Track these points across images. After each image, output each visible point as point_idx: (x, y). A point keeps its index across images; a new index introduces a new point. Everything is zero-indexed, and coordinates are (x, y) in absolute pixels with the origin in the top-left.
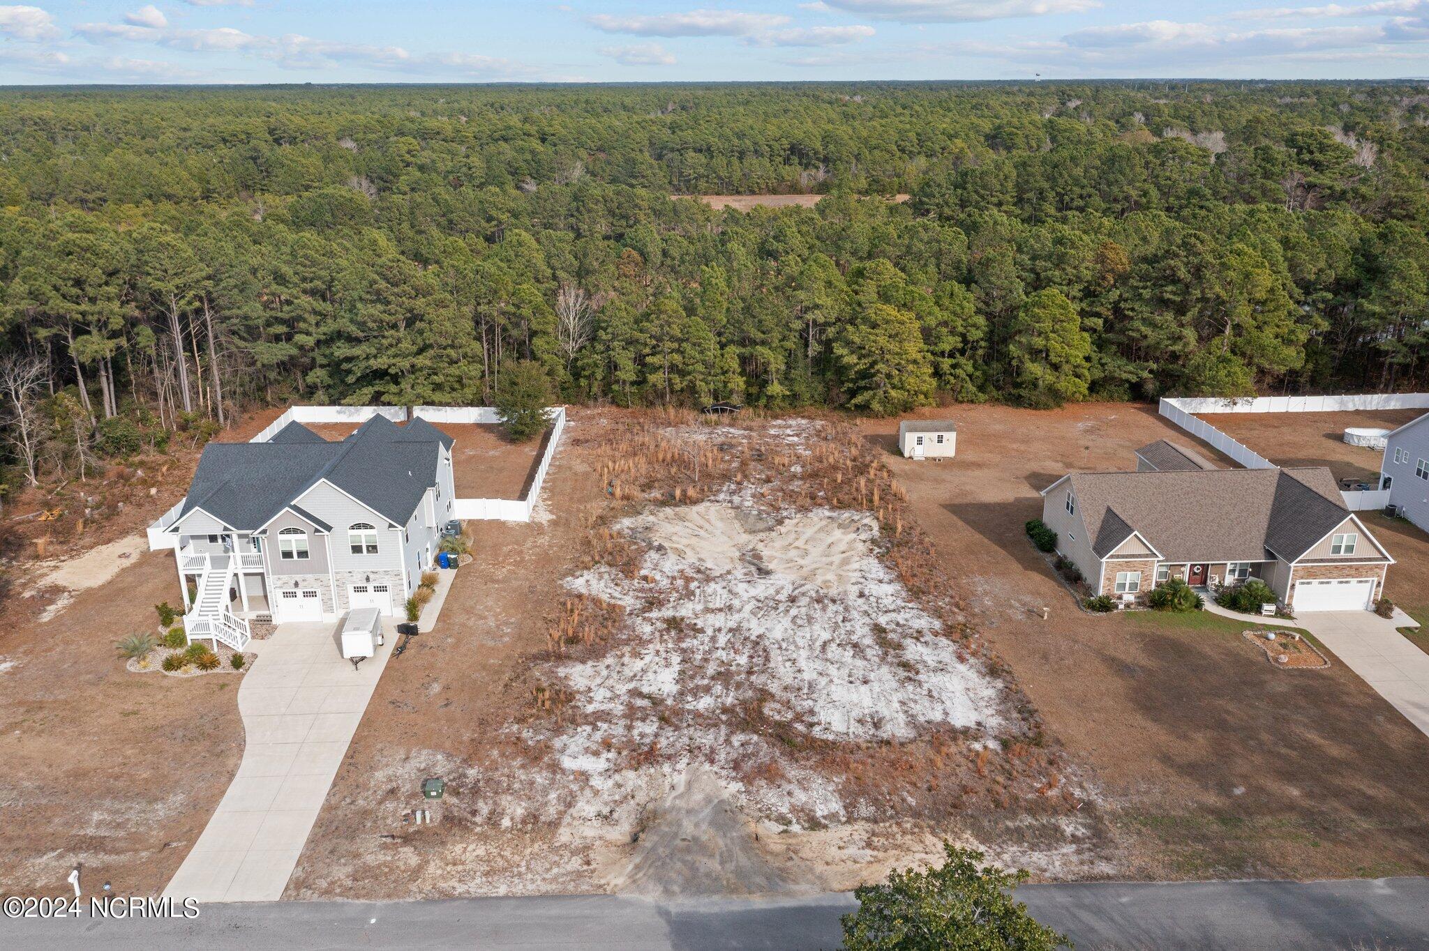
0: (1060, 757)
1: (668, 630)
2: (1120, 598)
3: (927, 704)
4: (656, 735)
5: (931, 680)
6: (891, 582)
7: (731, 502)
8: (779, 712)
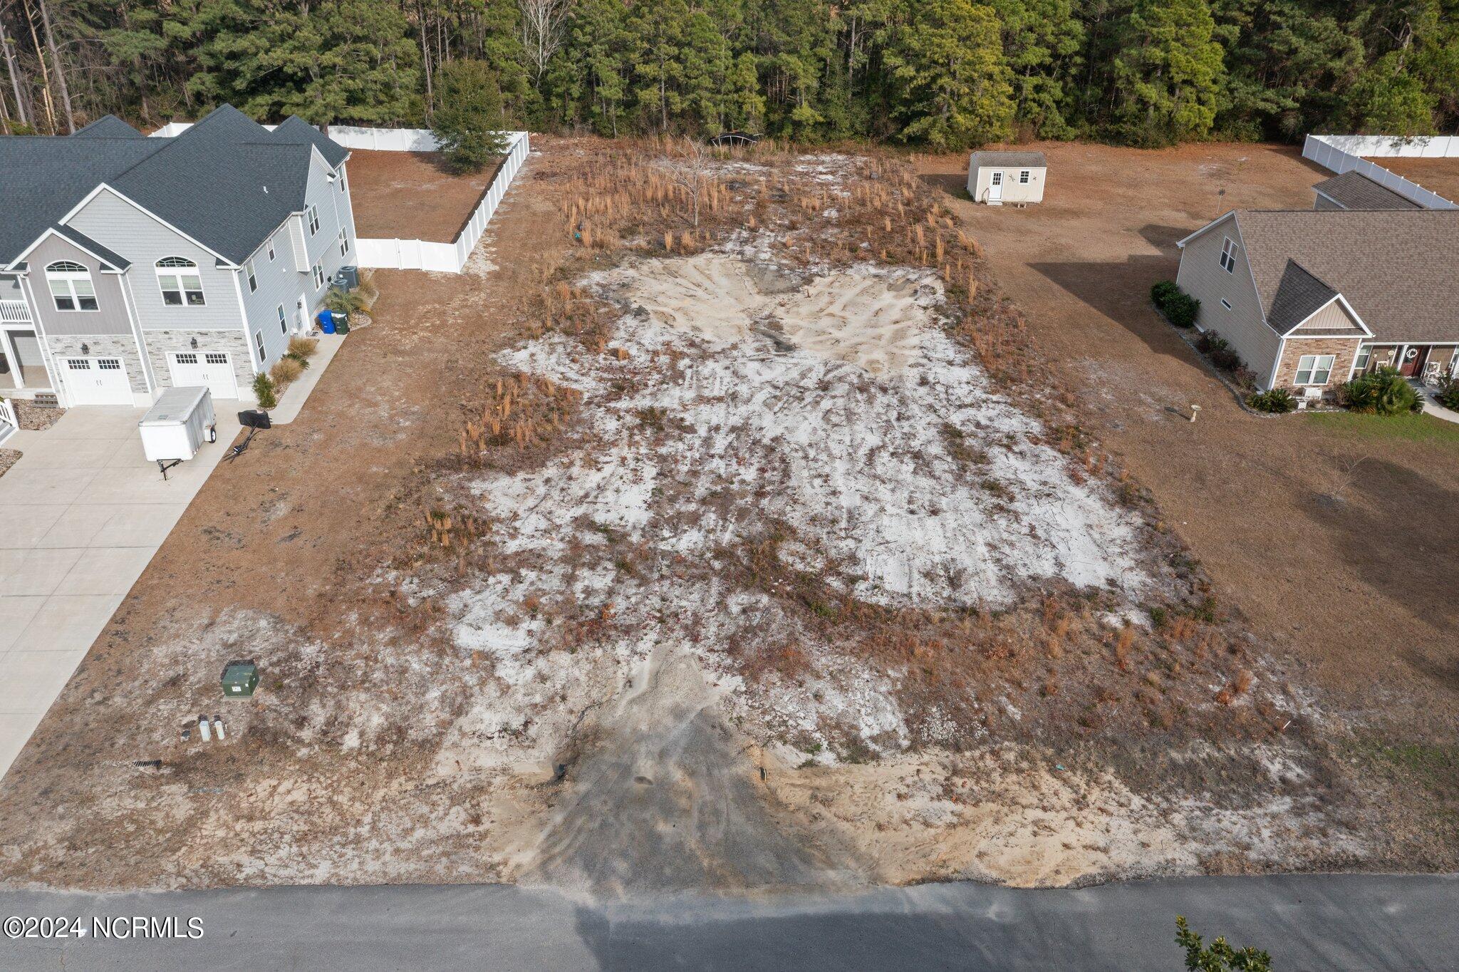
0: (1245, 639)
1: (641, 427)
2: (1301, 392)
3: (1030, 549)
4: (611, 592)
5: (1035, 512)
6: (965, 364)
7: (741, 253)
8: (803, 559)
